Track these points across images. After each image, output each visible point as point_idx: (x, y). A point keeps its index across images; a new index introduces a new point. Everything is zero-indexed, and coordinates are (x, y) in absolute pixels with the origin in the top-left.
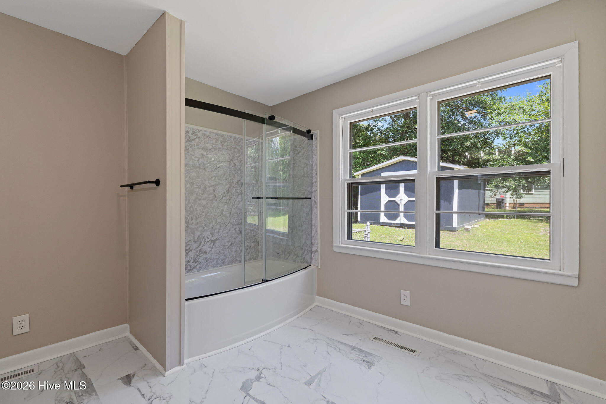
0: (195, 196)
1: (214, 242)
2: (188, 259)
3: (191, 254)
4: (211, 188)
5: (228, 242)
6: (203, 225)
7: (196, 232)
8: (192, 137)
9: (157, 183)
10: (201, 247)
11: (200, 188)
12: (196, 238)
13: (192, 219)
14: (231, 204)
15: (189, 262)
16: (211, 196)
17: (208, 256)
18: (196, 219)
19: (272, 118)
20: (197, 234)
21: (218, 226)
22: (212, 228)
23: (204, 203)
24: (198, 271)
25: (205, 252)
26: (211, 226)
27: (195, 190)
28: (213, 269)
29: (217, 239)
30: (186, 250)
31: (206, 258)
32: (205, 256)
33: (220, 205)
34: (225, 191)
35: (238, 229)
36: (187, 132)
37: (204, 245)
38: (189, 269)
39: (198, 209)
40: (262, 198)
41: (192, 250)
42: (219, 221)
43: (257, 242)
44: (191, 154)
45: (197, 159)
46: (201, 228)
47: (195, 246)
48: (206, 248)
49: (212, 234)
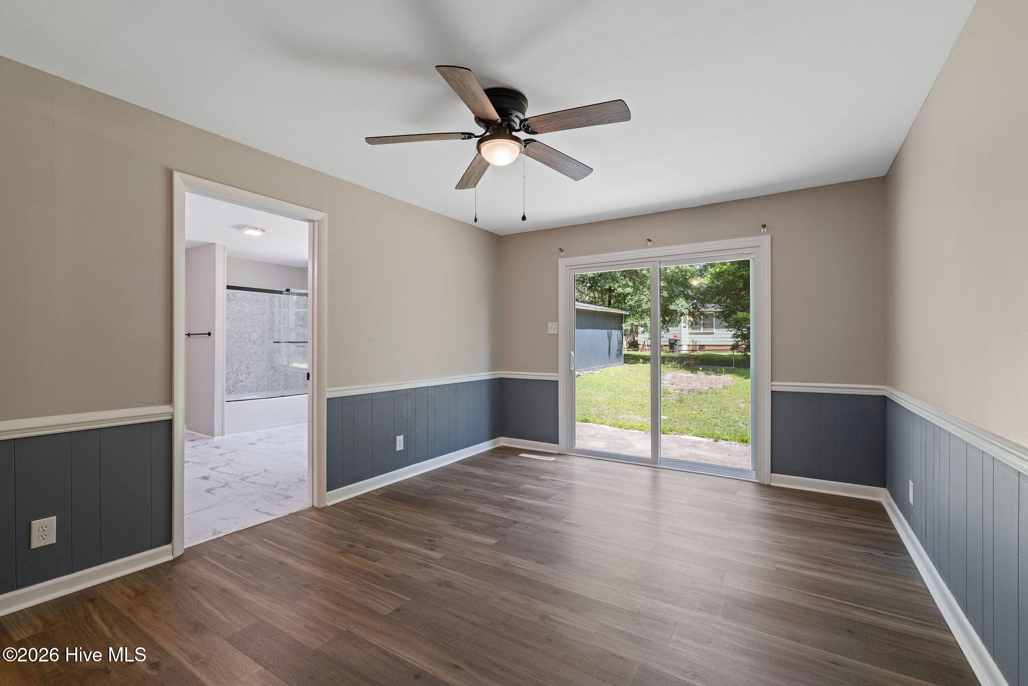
0: (233, 340)
1: (249, 373)
2: (228, 385)
3: (230, 381)
4: (247, 335)
5: (261, 374)
6: (240, 361)
7: (234, 366)
8: (232, 298)
9: (209, 334)
10: (238, 377)
11: (238, 334)
12: (234, 371)
13: (231, 357)
14: (264, 346)
15: (228, 387)
16: (247, 340)
17: (244, 384)
18: (234, 357)
19: (288, 290)
20: (235, 367)
21: (253, 363)
22: (248, 364)
23: (241, 345)
24: (236, 394)
25: (242, 381)
26: (246, 362)
27: (234, 336)
28: (248, 394)
29: (251, 372)
30: (226, 378)
31: (242, 385)
32: (241, 384)
33: (255, 347)
34: (259, 336)
35: (270, 365)
36: (228, 295)
37: (241, 376)
38: (229, 392)
39: (236, 349)
40: (280, 342)
41: (231, 379)
42: (253, 358)
43: (287, 376)
44: (231, 311)
45: (236, 313)
46: (238, 364)
47: (233, 376)
48: (243, 377)
49: (247, 368)
